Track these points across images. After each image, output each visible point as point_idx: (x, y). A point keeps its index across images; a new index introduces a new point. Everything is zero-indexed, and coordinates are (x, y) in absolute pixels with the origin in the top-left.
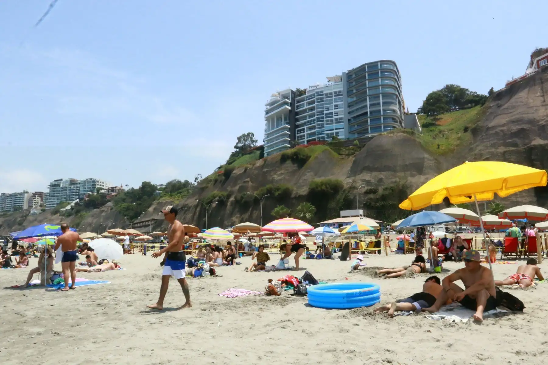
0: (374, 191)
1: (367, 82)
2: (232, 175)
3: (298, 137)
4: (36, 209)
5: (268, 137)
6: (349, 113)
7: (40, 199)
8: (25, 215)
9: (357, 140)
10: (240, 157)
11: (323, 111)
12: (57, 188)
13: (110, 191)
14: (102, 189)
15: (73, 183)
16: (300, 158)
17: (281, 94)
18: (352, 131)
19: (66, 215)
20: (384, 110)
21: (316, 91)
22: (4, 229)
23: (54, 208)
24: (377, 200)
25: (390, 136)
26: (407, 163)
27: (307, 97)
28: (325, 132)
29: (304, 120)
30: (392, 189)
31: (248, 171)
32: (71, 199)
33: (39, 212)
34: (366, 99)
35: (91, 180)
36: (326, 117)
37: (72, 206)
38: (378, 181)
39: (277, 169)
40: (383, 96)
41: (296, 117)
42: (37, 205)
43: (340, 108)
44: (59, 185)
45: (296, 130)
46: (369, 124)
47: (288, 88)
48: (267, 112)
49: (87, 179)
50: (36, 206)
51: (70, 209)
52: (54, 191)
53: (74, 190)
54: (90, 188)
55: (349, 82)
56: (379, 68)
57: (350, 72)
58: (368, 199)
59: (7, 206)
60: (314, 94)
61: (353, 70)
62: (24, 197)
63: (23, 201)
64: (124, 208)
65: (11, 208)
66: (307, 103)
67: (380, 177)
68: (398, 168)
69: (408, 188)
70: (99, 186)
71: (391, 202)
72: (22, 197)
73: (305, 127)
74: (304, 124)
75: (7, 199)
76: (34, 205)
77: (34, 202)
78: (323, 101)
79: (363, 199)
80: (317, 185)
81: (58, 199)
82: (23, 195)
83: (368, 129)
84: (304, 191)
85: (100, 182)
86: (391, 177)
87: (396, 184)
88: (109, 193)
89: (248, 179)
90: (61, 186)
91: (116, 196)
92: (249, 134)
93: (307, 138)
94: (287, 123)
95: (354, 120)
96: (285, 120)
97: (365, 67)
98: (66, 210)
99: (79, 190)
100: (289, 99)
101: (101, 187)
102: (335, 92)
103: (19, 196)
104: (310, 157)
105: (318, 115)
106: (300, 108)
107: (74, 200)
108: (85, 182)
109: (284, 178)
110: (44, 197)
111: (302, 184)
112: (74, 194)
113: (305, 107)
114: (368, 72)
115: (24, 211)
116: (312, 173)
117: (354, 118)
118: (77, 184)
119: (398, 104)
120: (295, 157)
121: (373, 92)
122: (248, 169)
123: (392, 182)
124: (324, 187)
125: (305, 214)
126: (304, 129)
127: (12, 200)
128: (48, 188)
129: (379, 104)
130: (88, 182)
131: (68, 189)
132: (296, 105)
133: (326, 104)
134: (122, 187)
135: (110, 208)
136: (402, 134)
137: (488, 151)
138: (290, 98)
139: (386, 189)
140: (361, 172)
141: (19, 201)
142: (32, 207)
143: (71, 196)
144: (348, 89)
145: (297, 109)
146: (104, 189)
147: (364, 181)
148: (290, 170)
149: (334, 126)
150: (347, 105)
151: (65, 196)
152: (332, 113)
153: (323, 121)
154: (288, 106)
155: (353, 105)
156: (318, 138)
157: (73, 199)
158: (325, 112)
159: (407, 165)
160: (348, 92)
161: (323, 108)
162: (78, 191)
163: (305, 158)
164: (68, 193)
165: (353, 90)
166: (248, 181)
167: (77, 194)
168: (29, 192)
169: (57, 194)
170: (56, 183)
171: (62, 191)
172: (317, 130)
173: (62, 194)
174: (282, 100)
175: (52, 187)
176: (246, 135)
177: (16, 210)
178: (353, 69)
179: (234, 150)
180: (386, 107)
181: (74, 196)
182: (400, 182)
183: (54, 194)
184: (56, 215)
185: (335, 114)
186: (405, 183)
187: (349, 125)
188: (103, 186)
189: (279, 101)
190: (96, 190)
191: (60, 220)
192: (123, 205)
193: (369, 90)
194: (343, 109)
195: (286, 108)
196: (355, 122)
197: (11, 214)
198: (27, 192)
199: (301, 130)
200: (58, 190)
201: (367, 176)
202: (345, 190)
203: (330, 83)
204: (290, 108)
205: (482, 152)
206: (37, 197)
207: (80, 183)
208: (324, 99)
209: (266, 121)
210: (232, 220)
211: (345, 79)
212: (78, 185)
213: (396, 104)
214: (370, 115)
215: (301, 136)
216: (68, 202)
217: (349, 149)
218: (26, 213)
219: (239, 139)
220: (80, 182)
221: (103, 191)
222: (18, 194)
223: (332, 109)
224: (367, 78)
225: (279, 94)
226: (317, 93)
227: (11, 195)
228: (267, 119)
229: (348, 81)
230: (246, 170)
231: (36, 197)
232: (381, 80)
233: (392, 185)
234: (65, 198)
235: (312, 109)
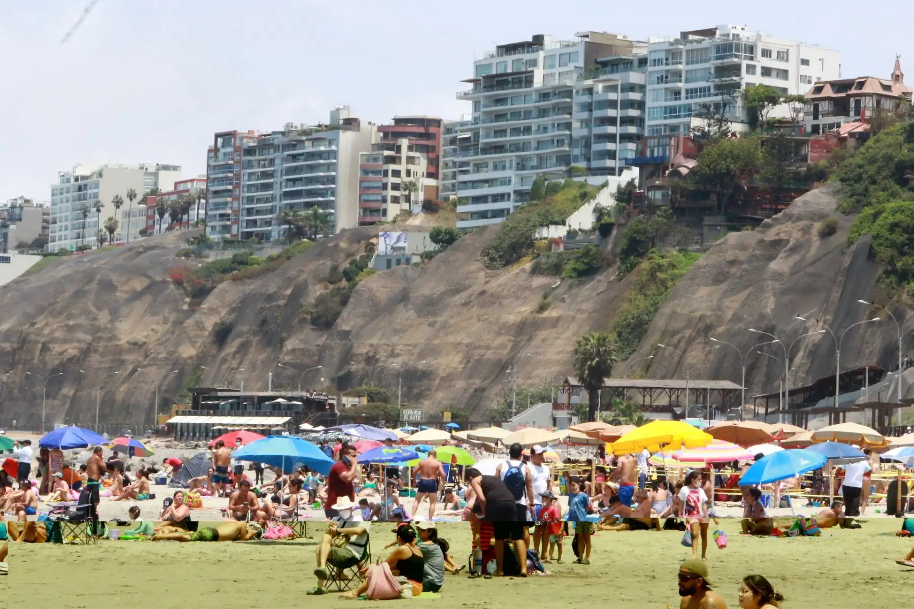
4: (405, 230)
7: (422, 165)
8: (346, 265)
12: (514, 97)
13: (824, 106)
14: (772, 95)
15: (604, 64)
19: (568, 267)
22: (244, 348)
23: (499, 220)
32: (595, 164)
33: (421, 250)
35: (707, 42)
37: (600, 212)
42: (408, 199)
44: (524, 79)
49: (685, 35)
50: (406, 206)
51: (594, 229)
52: (499, 116)
53: (613, 104)
54: (704, 91)
59: (249, 212)
62: (333, 154)
63: (332, 180)
64: (893, 227)
65: (268, 223)
70: (757, 79)
72: (320, 155)
75: (250, 165)
76: (395, 200)
77: (391, 180)
81: (521, 166)
82: (330, 142)
85: (767, 53)
88: (823, 121)
90: (538, 81)
91: (862, 138)
98: (571, 234)
99: (641, 105)
101: (773, 82)
103: (309, 148)
107: (611, 171)
108: (672, 54)
110: (443, 148)
112: (611, 130)
115: (343, 245)
118: (627, 64)
127: (270, 175)
128: (465, 96)
130: (694, 56)
131: (580, 99)
134: (897, 78)
135: (818, 226)
141: (310, 181)
142: (385, 212)
143: (596, 147)
146: (790, 99)
151: (560, 142)
157: (609, 163)
162: (634, 113)
164: (578, 131)
167: (632, 130)
168: (364, 124)
169: (516, 131)
170: (509, 64)
171: (543, 112)
173: (541, 136)
175: (489, 87)
177: (295, 233)
181: (610, 146)
183: (501, 132)
184: (515, 269)
188: (784, 74)
190: (740, 103)
191: (534, 302)
192: (893, 204)
197: (271, 259)
198: (351, 123)
200: (520, 105)
206: (405, 152)
207: (643, 62)
212: (635, 77)
216: (583, 185)
218: (350, 255)
220: (642, 52)
221: (780, 111)
222: (304, 132)
227: (265, 144)
231: (398, 149)
234: (564, 159)
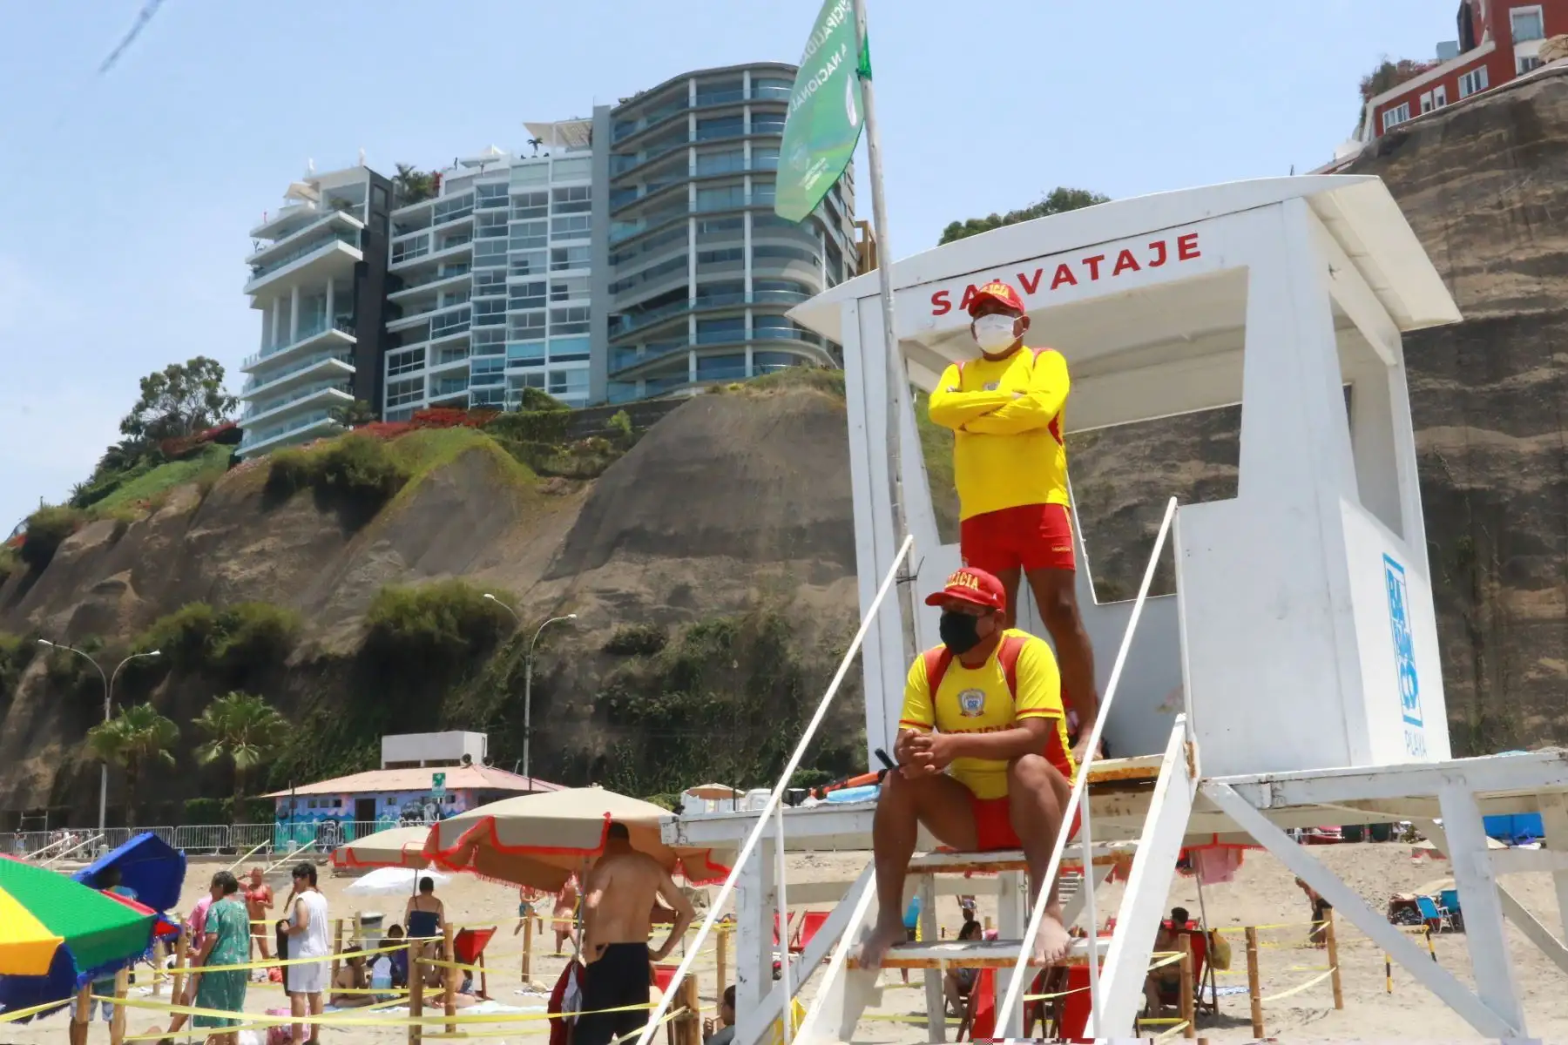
0: (646, 646)
1: (692, 154)
2: (63, 553)
3: (393, 389)
5: (257, 383)
6: (615, 289)
9: (621, 412)
10: (140, 473)
11: (500, 276)
16: (352, 484)
17: (323, 187)
18: (624, 371)
20: (758, 284)
21: (477, 182)
24: (654, 687)
25: (757, 400)
26: (804, 521)
27: (440, 208)
28: (508, 372)
29: (424, 311)
30: (723, 635)
31: (126, 536)
34: (685, 232)
36: (515, 305)
38: (670, 601)
39: (247, 531)
40: (757, 223)
41: (391, 297)
43: (576, 266)
45: (389, 353)
46: (692, 340)
47: (356, 165)
48: (262, 265)
55: (621, 150)
56: (747, 95)
57: (627, 105)
58: (615, 679)
60: (472, 195)
61: (643, 98)
66: (438, 234)
67: (681, 581)
68: (762, 542)
69: (790, 631)
71: (714, 697)
73: (427, 345)
74: (420, 333)
78: (504, 231)
79: (596, 677)
80: (402, 612)
83: (684, 366)
84: (343, 639)
86: (728, 581)
87: (743, 613)
89: (124, 577)
92: (197, 365)
93: (434, 393)
94: (341, 324)
95: (632, 323)
96: (337, 307)
97: (686, 93)
100: (358, 214)
102: (560, 194)
104: (404, 480)
105: (482, 291)
106: (408, 257)
109: (272, 574)
111: (346, 605)
113: (432, 255)
114: (696, 111)
116: (397, 556)
117: (633, 310)
119: (823, 260)
120: (330, 479)
121: (718, 201)
122: (131, 525)
123: (729, 606)
124: (428, 622)
125: (228, 748)
126: (420, 354)
129: (738, 254)
132: (393, 240)
133: (515, 245)
136: (810, 389)
137: (1134, 477)
138: (361, 210)
139: (700, 633)
140: (607, 553)
144: (613, 181)
145: (395, 261)
147: (610, 599)
148: (303, 541)
149: (549, 343)
150: (604, 254)
152: (540, 287)
153: (502, 319)
154: (352, 243)
155: (631, 256)
156: (480, 396)
158: (511, 280)
159: (800, 532)
160: (614, 195)
161: (503, 260)
163: (376, 482)
165: (634, 188)
166: (119, 587)
172: (474, 362)
174: (325, 216)
176: (183, 372)
178: (642, 93)
179: (117, 438)
180: (767, 272)
182: (759, 603)
185: (555, 289)
186: (782, 609)
187: (611, 341)
189: (312, 218)
193: (698, 191)
194: (586, 272)
195: (338, 252)
196: (637, 332)
199: (406, 358)
201: (624, 575)
202: (519, 640)
203: (542, 149)
204: (358, 254)
205: (1115, 481)
208: (510, 222)
209: (254, 306)
210: (25, 770)
211: (603, 139)
213: (815, 261)
214: (699, 302)
215: (405, 386)
217: (581, 452)
219: (150, 387)
223: (543, 270)
224: (692, 137)
225: (315, 186)
226: (482, 190)
228: (261, 299)
229: (614, 148)
230: (120, 530)
232: (753, 150)
233: (725, 619)
235: (461, 263)
